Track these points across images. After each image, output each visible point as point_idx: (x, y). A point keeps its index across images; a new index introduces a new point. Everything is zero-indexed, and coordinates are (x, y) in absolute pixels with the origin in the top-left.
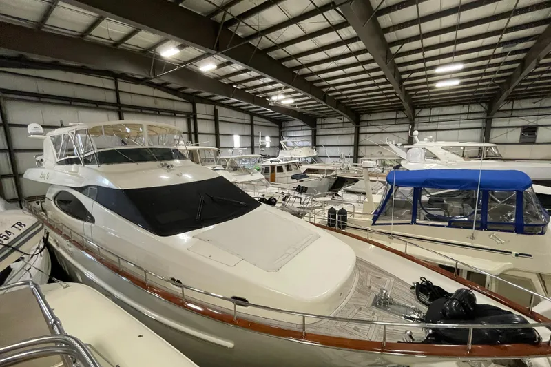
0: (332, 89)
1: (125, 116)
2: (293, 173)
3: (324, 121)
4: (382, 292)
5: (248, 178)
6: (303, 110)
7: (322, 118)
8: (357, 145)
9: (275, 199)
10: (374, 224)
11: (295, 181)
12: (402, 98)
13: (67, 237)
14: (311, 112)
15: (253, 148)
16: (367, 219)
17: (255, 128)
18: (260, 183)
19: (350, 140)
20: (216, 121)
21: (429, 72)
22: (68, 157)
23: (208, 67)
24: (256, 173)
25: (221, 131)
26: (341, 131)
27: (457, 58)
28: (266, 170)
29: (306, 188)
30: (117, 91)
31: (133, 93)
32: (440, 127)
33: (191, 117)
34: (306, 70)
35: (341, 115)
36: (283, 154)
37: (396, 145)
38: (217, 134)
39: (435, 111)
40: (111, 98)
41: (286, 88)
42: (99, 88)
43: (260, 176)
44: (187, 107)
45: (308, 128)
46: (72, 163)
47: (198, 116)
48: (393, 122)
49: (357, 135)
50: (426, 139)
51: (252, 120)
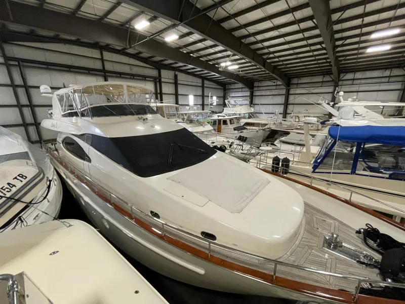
0: (271, 56)
1: (109, 79)
2: (235, 126)
3: (260, 84)
4: (333, 236)
5: (200, 129)
6: (246, 75)
7: (259, 81)
8: (286, 104)
9: (225, 146)
10: (314, 172)
11: (236, 132)
12: (332, 63)
13: (72, 172)
14: (251, 77)
15: (203, 105)
16: (308, 167)
17: (205, 90)
18: (210, 133)
19: (281, 100)
20: (176, 84)
21: (363, 38)
22: (69, 111)
23: (171, 38)
24: (207, 125)
25: (180, 92)
26: (274, 92)
28: (214, 123)
29: (246, 138)
30: (102, 60)
31: (114, 61)
32: (361, 89)
33: (158, 81)
34: (252, 39)
35: (277, 79)
36: (226, 110)
37: (328, 104)
38: (176, 95)
39: (358, 75)
40: (98, 65)
41: (234, 55)
42: (88, 56)
43: (209, 127)
44: (154, 73)
45: (247, 89)
46: (73, 116)
47: (163, 80)
48: (320, 84)
49: (287, 95)
50: (350, 99)
51: (203, 83)
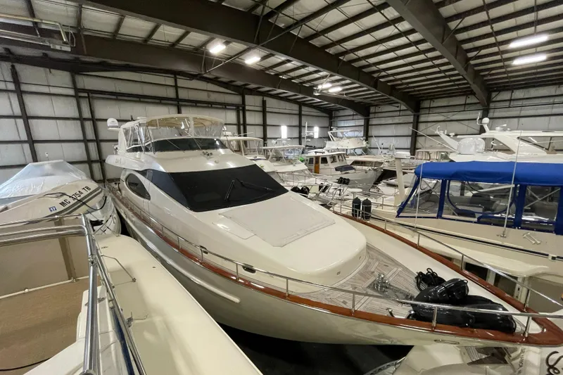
0: (383, 74)
1: (183, 109)
2: (338, 164)
3: (378, 109)
5: (290, 168)
6: (353, 99)
7: (376, 105)
8: (415, 136)
9: (308, 188)
10: (398, 216)
11: (339, 172)
12: (471, 82)
14: (361, 100)
15: (300, 138)
16: (393, 211)
17: (304, 119)
18: (302, 174)
19: (408, 130)
20: (264, 112)
21: (503, 48)
22: (134, 146)
23: (253, 59)
24: (299, 163)
25: (269, 122)
26: (397, 120)
27: (540, 27)
28: (311, 160)
29: (348, 180)
30: (176, 87)
31: (192, 90)
32: (523, 113)
33: (241, 109)
34: (352, 56)
35: (397, 103)
36: (331, 145)
37: (449, 136)
38: (264, 125)
39: (518, 94)
40: (171, 93)
41: (331, 76)
42: (160, 84)
43: (303, 166)
44: (236, 99)
45: (359, 117)
46: (137, 151)
47: (247, 108)
48: (462, 108)
49: (416, 124)
50: (498, 128)
51: (300, 110)
